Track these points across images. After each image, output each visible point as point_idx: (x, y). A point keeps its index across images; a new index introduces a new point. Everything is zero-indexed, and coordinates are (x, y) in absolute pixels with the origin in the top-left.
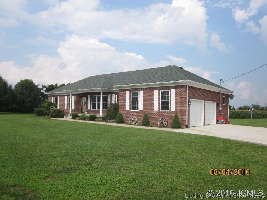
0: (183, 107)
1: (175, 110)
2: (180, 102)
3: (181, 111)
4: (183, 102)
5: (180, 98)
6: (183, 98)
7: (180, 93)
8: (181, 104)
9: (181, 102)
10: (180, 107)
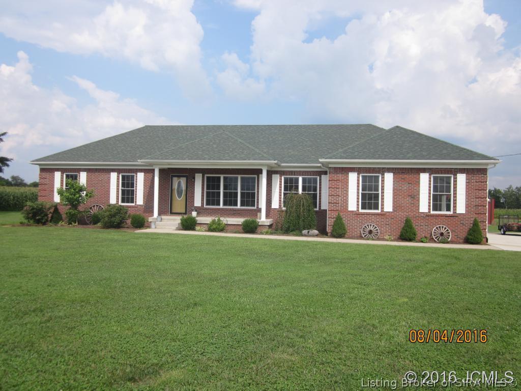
0: (481, 206)
1: (466, 211)
2: (476, 198)
3: (478, 214)
4: (481, 198)
5: (476, 190)
6: (481, 190)
7: (476, 182)
8: (478, 201)
9: (478, 198)
10: (476, 206)
